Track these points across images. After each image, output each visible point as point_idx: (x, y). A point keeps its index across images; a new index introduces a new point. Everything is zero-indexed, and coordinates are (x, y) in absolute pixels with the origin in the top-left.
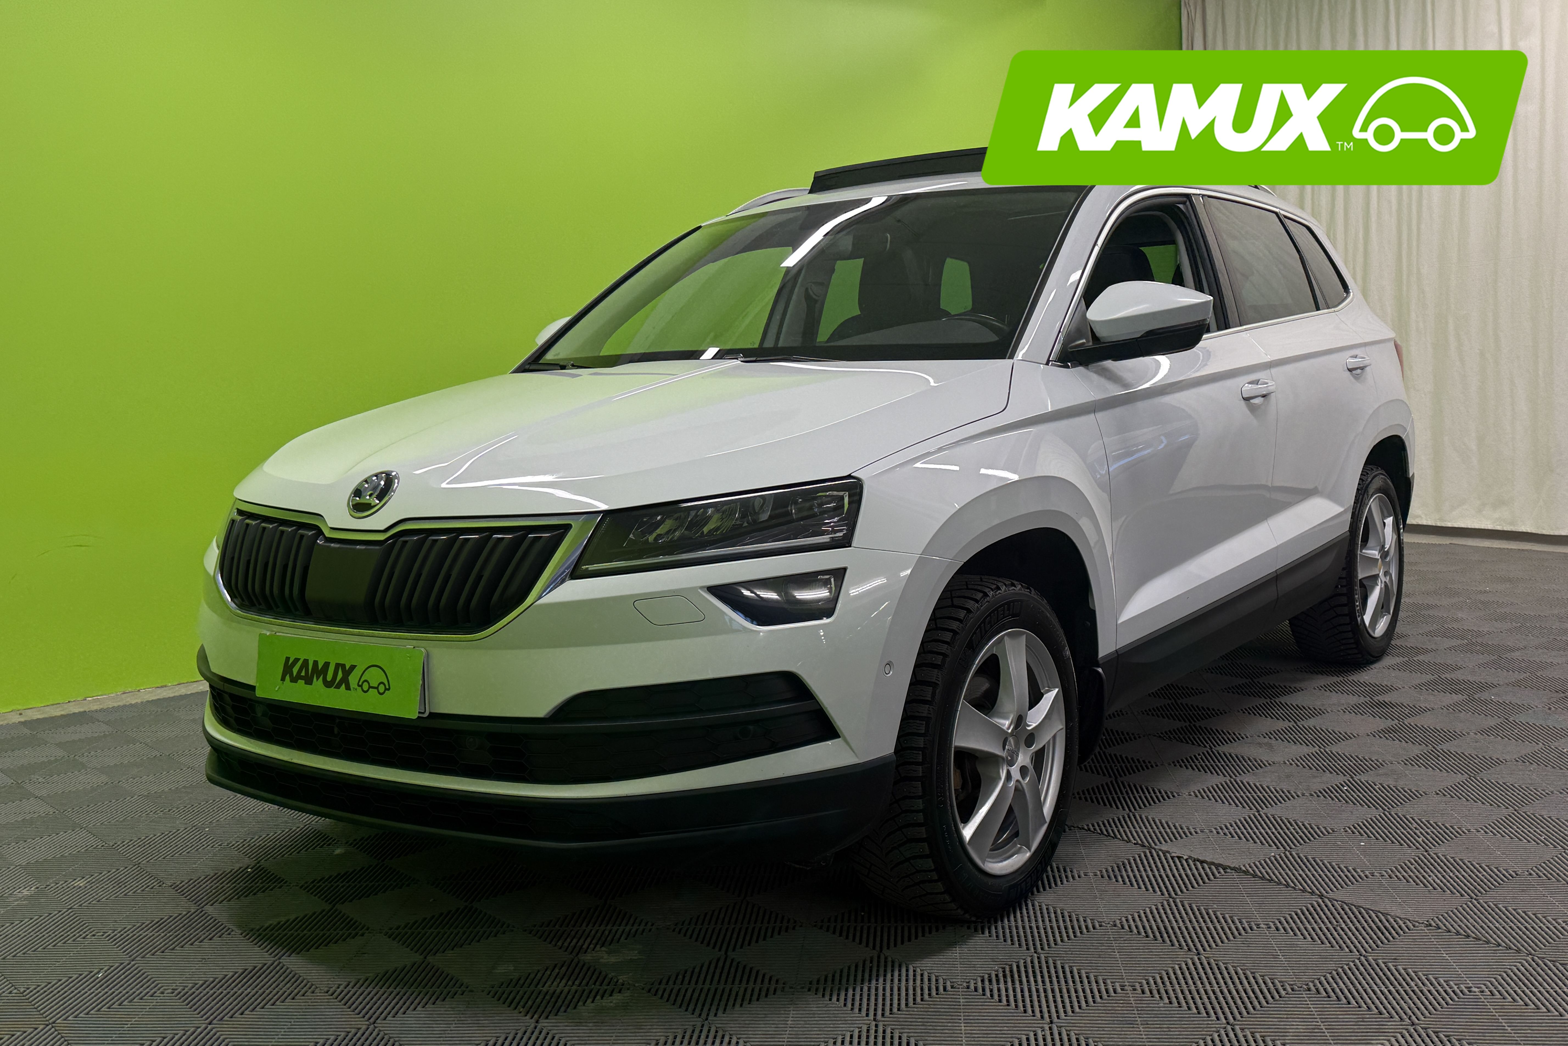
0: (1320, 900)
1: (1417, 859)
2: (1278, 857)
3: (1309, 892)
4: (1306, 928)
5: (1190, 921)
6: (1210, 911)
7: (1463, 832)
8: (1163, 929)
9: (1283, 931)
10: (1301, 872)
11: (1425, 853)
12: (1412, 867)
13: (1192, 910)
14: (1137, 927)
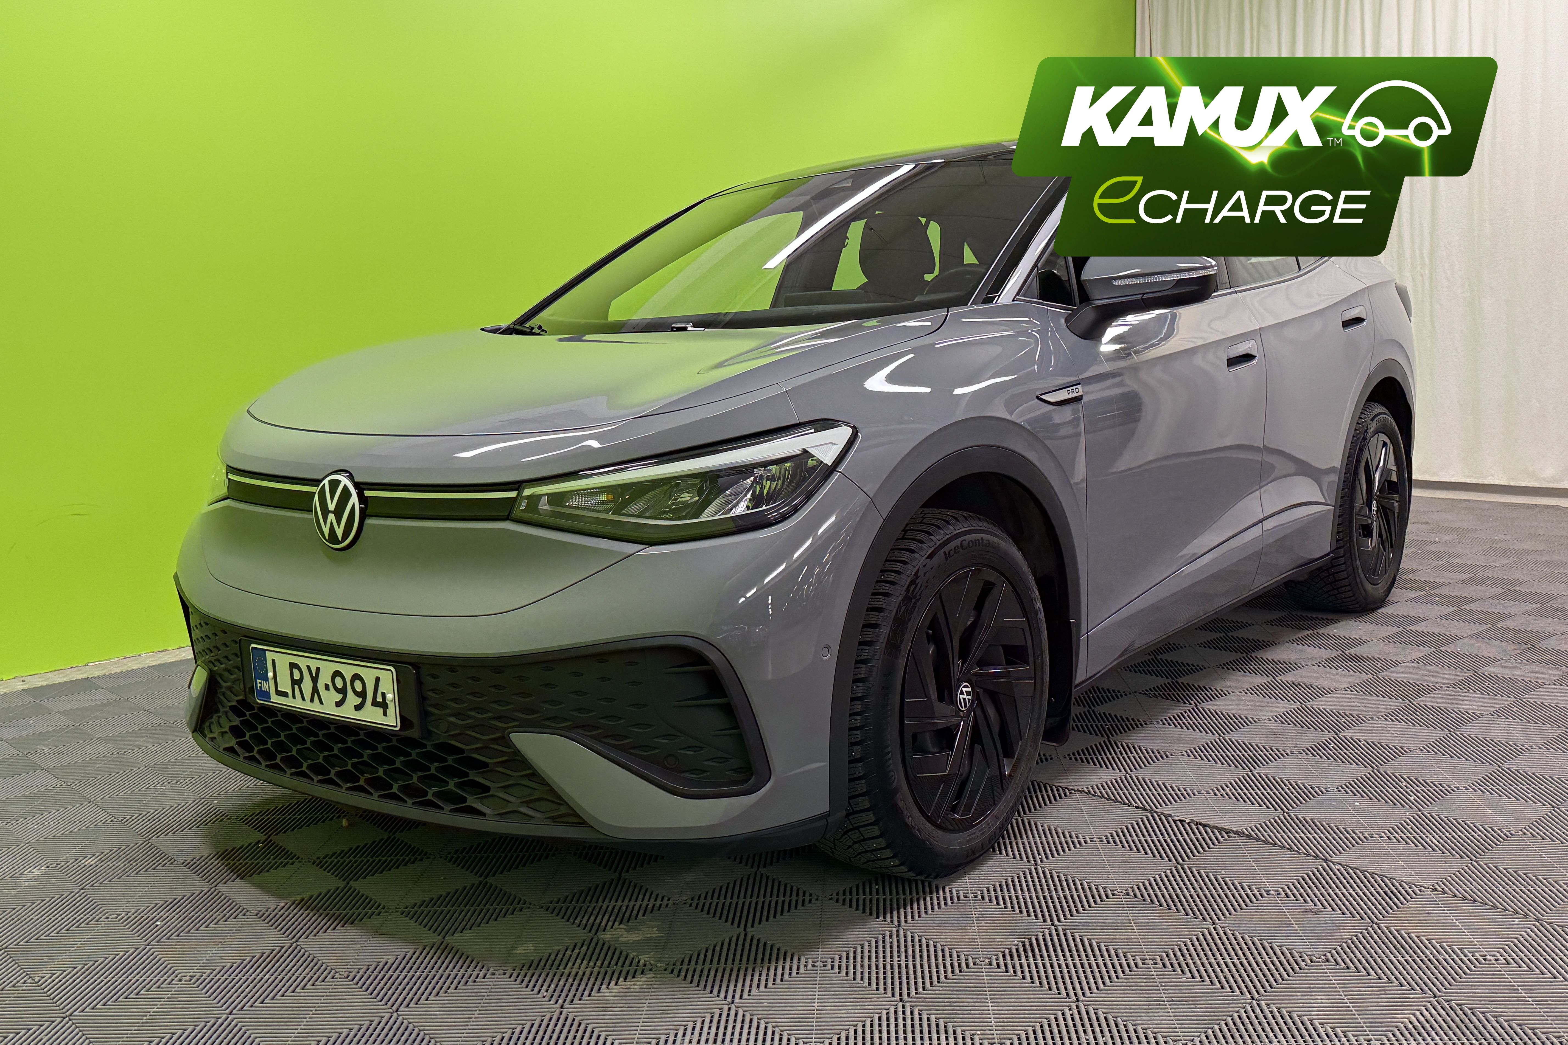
0: (1325, 864)
1: (1412, 818)
2: (1277, 818)
3: (1313, 856)
4: (1314, 894)
5: (1201, 889)
6: (1219, 877)
7: (1452, 790)
8: (1175, 897)
9: (1293, 898)
10: (1302, 835)
11: (1420, 813)
12: (1409, 827)
13: (1200, 876)
14: (1149, 895)
